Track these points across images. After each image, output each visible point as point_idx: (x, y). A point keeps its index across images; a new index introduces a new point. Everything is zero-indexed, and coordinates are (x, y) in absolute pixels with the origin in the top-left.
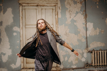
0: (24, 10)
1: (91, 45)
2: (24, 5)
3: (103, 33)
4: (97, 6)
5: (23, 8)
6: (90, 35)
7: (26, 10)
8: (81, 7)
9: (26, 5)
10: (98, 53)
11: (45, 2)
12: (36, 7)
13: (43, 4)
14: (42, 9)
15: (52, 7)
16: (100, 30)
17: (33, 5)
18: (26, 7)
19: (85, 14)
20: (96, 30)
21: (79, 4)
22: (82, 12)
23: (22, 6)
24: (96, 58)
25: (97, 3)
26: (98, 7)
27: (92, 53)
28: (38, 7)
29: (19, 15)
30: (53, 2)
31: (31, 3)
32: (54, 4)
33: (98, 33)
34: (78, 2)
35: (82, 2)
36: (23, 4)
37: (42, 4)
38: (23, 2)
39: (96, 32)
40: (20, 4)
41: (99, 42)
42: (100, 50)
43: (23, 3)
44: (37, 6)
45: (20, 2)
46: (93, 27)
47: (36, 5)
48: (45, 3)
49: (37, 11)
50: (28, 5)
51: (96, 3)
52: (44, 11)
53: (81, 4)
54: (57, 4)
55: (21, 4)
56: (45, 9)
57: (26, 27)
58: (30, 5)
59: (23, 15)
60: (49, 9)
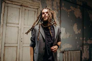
0: (6, 8)
1: (63, 46)
3: (71, 37)
4: (68, 15)
5: (6, 5)
6: (62, 38)
7: (9, 8)
8: (58, 14)
9: (10, 2)
10: (68, 53)
11: (29, 3)
12: (19, 7)
13: (27, 5)
14: (25, 9)
15: (34, 10)
16: (70, 34)
17: (17, 4)
18: (9, 5)
19: (60, 20)
20: (67, 34)
21: (56, 11)
22: (58, 19)
23: (5, 3)
24: (67, 58)
25: (69, 13)
27: (64, 53)
28: (22, 7)
30: (36, 5)
31: (15, 2)
32: (37, 7)
33: (68, 37)
34: (56, 10)
35: (58, 10)
36: (7, 1)
37: (26, 5)
41: (69, 44)
42: (69, 51)
44: (21, 6)
46: (65, 32)
47: (20, 4)
50: (12, 3)
52: (27, 11)
53: (58, 12)
54: (39, 7)
55: (5, 0)
56: (29, 10)
57: (7, 25)
58: (13, 3)
59: (5, 12)
60: (32, 11)
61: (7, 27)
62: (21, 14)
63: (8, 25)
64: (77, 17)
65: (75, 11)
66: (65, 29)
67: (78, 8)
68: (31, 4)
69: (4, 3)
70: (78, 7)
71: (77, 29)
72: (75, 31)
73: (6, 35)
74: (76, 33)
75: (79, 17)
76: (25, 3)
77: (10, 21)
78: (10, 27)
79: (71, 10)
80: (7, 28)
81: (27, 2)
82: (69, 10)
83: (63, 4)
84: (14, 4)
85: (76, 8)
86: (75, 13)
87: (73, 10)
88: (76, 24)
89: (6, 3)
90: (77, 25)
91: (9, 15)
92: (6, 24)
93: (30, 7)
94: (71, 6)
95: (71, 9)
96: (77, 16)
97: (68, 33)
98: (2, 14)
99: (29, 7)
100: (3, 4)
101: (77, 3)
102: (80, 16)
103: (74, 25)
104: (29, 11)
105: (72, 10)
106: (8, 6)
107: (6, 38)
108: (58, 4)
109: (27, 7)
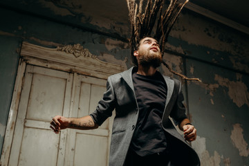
0: (28, 77)
2: (33, 62)
4: (212, 100)
5: (28, 70)
7: (36, 78)
9: (40, 63)
11: (92, 67)
12: (66, 75)
13: (88, 71)
14: (82, 82)
16: (222, 157)
17: (59, 67)
18: (36, 70)
20: (213, 155)
23: (27, 64)
25: (211, 94)
26: (213, 103)
28: (72, 75)
29: (11, 85)
31: (54, 62)
36: (31, 59)
37: (83, 70)
38: (33, 54)
39: (214, 161)
40: (21, 57)
43: (31, 57)
44: (71, 72)
45: (23, 53)
46: (207, 149)
47: (68, 68)
48: (91, 70)
49: (69, 84)
50: (45, 65)
51: (208, 93)
52: (86, 88)
55: (26, 58)
56: (91, 84)
57: (27, 125)
58: (49, 66)
59: (24, 88)
60: (101, 86)
61: (26, 130)
62: (68, 93)
63: (29, 123)
64: (239, 106)
65: (230, 89)
66: (204, 139)
67: (239, 80)
68: (98, 68)
69: (24, 64)
70: (239, 76)
71: (244, 142)
72: (237, 147)
73: (20, 153)
74: (241, 154)
75: (245, 106)
76: (82, 64)
77: (37, 115)
78: (36, 130)
79: (217, 86)
80: (25, 134)
81: (86, 64)
82: (211, 86)
83: (192, 70)
84: (51, 68)
85: (231, 80)
86: (230, 93)
87: (225, 84)
88: (238, 125)
89: (28, 66)
90: (242, 130)
91: (34, 96)
92: (25, 122)
93: (95, 75)
94: (216, 75)
95: (217, 82)
96: (239, 103)
97: (215, 152)
98: (15, 94)
99: (92, 75)
100: (22, 68)
101: (235, 66)
102: (247, 103)
103: (233, 129)
104: (93, 88)
105: (220, 86)
106: (33, 74)
107: (21, 162)
108: (178, 68)
109: (87, 75)
